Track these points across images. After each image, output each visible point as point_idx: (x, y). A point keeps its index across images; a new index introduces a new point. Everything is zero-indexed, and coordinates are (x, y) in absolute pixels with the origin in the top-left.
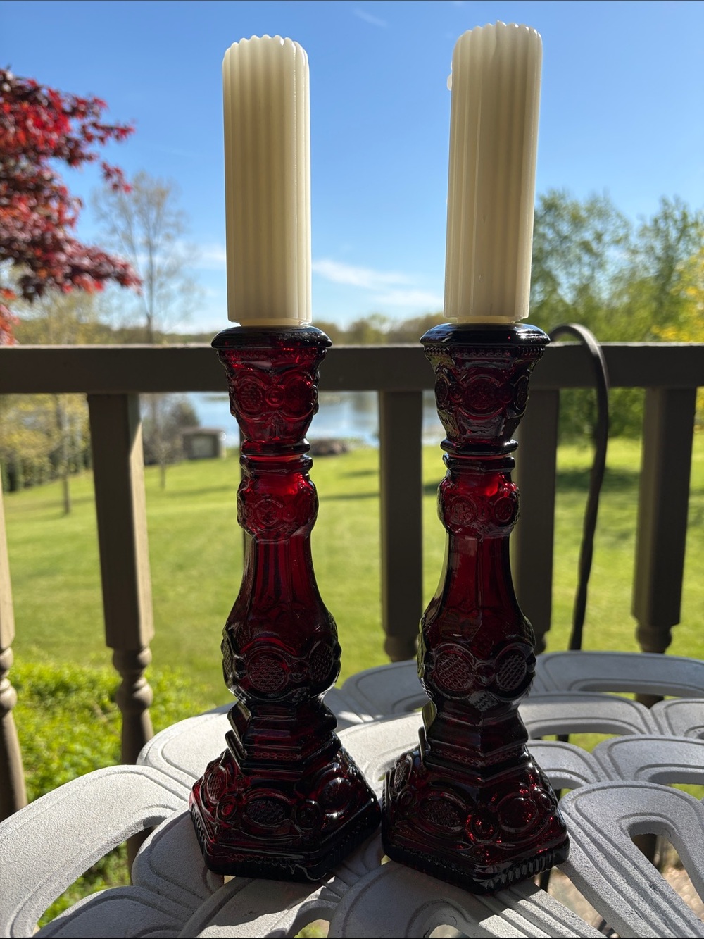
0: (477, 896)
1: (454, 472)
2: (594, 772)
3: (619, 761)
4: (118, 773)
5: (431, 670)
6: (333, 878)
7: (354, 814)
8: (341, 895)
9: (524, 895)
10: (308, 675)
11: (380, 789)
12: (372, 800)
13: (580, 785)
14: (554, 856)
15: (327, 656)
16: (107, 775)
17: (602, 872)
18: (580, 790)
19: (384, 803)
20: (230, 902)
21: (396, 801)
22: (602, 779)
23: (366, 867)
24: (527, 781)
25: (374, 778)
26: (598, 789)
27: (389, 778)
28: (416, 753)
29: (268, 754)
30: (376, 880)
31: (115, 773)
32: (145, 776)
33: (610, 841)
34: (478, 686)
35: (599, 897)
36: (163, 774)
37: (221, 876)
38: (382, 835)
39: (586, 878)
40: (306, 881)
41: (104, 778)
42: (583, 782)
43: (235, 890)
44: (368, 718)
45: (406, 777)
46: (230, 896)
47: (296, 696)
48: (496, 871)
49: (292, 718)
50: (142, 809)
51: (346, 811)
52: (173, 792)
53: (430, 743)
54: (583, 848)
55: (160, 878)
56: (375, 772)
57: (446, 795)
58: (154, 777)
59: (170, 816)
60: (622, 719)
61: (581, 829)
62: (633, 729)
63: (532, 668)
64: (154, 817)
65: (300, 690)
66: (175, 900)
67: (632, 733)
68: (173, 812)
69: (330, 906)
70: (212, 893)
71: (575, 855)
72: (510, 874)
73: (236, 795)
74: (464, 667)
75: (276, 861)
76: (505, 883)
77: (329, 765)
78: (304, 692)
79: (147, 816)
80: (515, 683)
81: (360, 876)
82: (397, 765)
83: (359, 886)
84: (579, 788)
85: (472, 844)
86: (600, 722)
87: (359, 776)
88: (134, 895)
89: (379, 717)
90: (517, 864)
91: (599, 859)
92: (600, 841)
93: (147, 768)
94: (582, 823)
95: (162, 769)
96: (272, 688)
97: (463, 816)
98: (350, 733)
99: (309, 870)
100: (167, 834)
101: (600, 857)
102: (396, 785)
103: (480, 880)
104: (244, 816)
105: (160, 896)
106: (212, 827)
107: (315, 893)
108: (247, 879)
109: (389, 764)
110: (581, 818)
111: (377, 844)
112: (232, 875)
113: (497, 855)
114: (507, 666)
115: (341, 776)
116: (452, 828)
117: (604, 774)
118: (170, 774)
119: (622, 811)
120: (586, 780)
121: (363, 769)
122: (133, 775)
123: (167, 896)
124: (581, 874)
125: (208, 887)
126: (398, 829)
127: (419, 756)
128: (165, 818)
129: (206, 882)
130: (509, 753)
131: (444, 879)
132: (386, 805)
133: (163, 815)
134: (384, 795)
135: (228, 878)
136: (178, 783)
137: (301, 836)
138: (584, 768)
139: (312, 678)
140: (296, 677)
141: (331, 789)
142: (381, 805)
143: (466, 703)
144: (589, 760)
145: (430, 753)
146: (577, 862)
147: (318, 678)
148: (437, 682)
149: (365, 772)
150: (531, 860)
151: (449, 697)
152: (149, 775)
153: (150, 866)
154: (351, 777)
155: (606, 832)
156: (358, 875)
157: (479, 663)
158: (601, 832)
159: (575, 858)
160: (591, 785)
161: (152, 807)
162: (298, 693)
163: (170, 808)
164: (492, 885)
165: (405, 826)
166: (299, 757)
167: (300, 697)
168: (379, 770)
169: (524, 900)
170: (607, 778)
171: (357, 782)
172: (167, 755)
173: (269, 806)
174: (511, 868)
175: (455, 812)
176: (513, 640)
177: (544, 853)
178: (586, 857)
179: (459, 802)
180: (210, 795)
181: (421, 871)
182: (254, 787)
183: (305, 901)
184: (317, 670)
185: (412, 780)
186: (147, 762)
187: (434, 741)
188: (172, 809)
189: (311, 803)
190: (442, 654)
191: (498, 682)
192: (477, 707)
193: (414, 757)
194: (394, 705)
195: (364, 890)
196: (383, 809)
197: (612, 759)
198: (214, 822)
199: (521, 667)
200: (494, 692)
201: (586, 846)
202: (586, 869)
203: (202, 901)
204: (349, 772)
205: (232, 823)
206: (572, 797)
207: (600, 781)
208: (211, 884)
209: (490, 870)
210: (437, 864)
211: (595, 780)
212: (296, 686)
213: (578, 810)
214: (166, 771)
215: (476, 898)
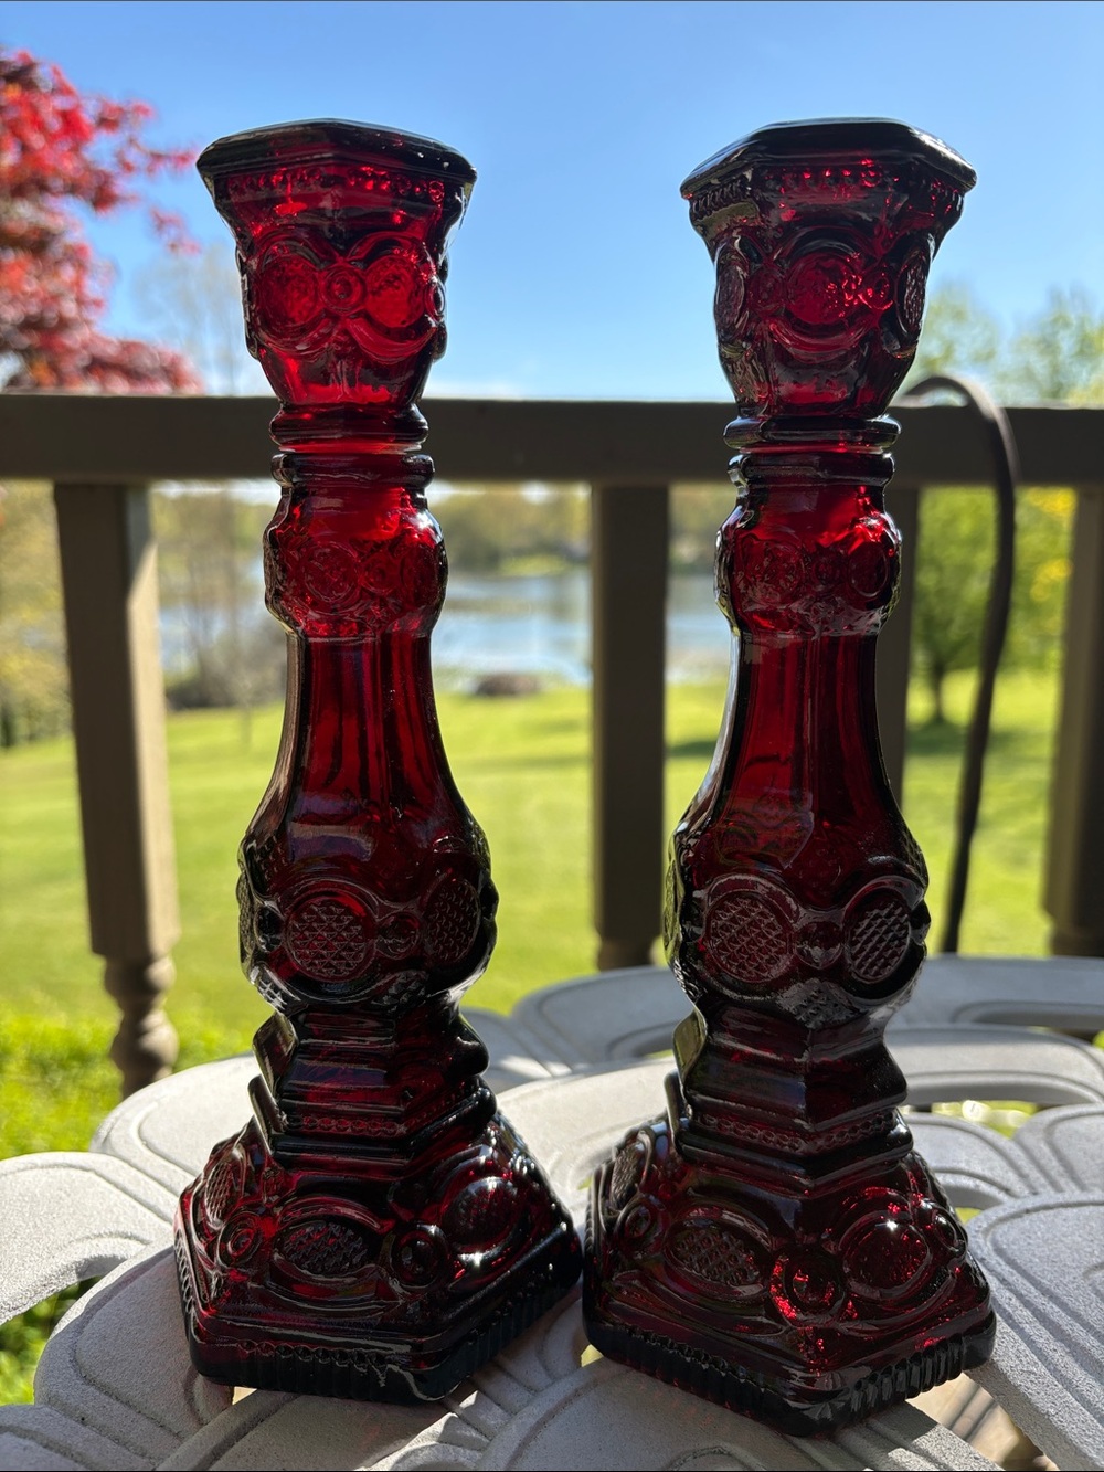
0: (797, 1441)
1: (756, 486)
2: (1023, 1176)
3: (1074, 1155)
4: (42, 1167)
5: (696, 936)
6: (474, 1395)
7: (522, 1256)
8: (490, 1436)
9: (900, 1438)
10: (421, 946)
11: (581, 1205)
12: (564, 1226)
13: (997, 1203)
14: (965, 1351)
15: (464, 905)
16: (19, 1170)
17: (1068, 1384)
18: (998, 1212)
19: (589, 1234)
20: (238, 1446)
21: (616, 1229)
22: (1040, 1190)
23: (546, 1368)
24: (903, 1188)
25: (568, 1182)
26: (1037, 1210)
27: (602, 1182)
28: (659, 1127)
29: (334, 1122)
30: (568, 1401)
31: (34, 1167)
32: (96, 1173)
33: (1076, 1316)
34: (801, 971)
35: (1069, 1442)
36: (134, 1171)
37: (227, 1388)
38: (583, 1300)
39: (1034, 1399)
40: (412, 1403)
41: (10, 1177)
42: (1001, 1196)
43: (253, 1419)
44: (559, 1069)
45: (637, 1178)
46: (240, 1434)
47: (393, 990)
48: (839, 1386)
49: (386, 1042)
50: (78, 1240)
51: (504, 1249)
52: (150, 1208)
53: (691, 1101)
54: (1020, 1332)
55: (92, 1389)
56: (571, 1172)
57: (726, 1216)
58: (113, 1177)
59: (135, 1255)
60: (1065, 1073)
61: (1011, 1291)
62: (1089, 1094)
63: (922, 937)
64: (100, 1258)
65: (401, 977)
66: (116, 1440)
67: (1087, 1101)
68: (143, 1246)
69: (462, 1459)
70: (201, 1423)
71: (1007, 1348)
72: (871, 1389)
73: (262, 1210)
74: (773, 927)
75: (344, 1356)
76: (859, 1411)
77: (470, 1149)
78: (410, 983)
79: (86, 1256)
80: (885, 965)
81: (533, 1390)
82: (618, 1154)
83: (531, 1414)
84: (995, 1208)
85: (786, 1325)
86: (1023, 1080)
87: (535, 1175)
88: (26, 1426)
89: (581, 1066)
90: (882, 1367)
91: (1057, 1355)
92: (1055, 1318)
93: (103, 1158)
94: (1011, 1279)
95: (134, 1161)
96: (338, 971)
97: (764, 1262)
98: (523, 1097)
99: (418, 1378)
100: (121, 1293)
101: (1058, 1353)
102: (615, 1196)
103: (806, 1406)
104: (276, 1256)
105: (84, 1429)
106: (208, 1281)
107: (430, 1430)
108: (281, 1395)
109: (599, 1157)
110: (1007, 1268)
111: (572, 1321)
112: (249, 1386)
113: (840, 1351)
114: (869, 926)
115: (498, 1173)
116: (739, 1289)
117: (1043, 1180)
118: (150, 1171)
119: (1092, 1254)
120: (1007, 1191)
121: (546, 1166)
122: (72, 1171)
123: (101, 1429)
124: (1023, 1389)
125: (193, 1410)
126: (619, 1289)
127: (666, 1134)
128: (123, 1260)
129: (190, 1400)
130: (867, 1125)
131: (720, 1401)
132: (592, 1238)
133: (119, 1253)
134: (588, 1217)
135: (241, 1393)
136: (162, 1190)
137: (400, 1301)
138: (1002, 1168)
139: (431, 952)
140: (394, 946)
141: (471, 1201)
142: (582, 1238)
143: (772, 1010)
144: (1008, 1151)
145: (692, 1127)
146: (1012, 1363)
147: (443, 953)
148: (710, 965)
149: (553, 1172)
150: (916, 1358)
151: (734, 995)
152: (105, 1172)
153: (75, 1360)
154: (516, 1178)
155: (1065, 1299)
156: (529, 1389)
157: (805, 917)
158: (1053, 1297)
159: (1005, 1354)
160: (1019, 1202)
161: (100, 1236)
162: (394, 985)
163: (137, 1239)
164: (829, 1415)
165: (636, 1282)
166: (402, 1129)
167: (401, 994)
168: (581, 1168)
169: (901, 1449)
170: (1049, 1188)
171: (532, 1188)
172: (148, 1133)
173: (333, 1236)
174: (872, 1378)
175: (747, 1252)
176: (882, 869)
177: (943, 1345)
178: (1028, 1351)
179: (757, 1231)
180: (208, 1211)
181: (668, 1381)
182: (301, 1193)
183: (408, 1448)
184: (441, 935)
185: (651, 1185)
186: (105, 1147)
187: (699, 1097)
188: (142, 1241)
189: (426, 1232)
190: (723, 900)
191: (849, 962)
192: (801, 1018)
193: (655, 1137)
194: (613, 1044)
195: (541, 1424)
196: (586, 1247)
197: (1056, 1151)
198: (212, 1269)
199: (900, 929)
200: (841, 984)
201: (1027, 1328)
202: (1032, 1377)
203: (177, 1442)
204: (513, 1166)
205: (251, 1272)
206: (985, 1225)
207: (1035, 1194)
208: (201, 1404)
209: (825, 1382)
210: (705, 1367)
211: (1026, 1192)
212: (392, 967)
213: (999, 1251)
214: (140, 1165)
215: (791, 1443)
